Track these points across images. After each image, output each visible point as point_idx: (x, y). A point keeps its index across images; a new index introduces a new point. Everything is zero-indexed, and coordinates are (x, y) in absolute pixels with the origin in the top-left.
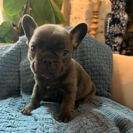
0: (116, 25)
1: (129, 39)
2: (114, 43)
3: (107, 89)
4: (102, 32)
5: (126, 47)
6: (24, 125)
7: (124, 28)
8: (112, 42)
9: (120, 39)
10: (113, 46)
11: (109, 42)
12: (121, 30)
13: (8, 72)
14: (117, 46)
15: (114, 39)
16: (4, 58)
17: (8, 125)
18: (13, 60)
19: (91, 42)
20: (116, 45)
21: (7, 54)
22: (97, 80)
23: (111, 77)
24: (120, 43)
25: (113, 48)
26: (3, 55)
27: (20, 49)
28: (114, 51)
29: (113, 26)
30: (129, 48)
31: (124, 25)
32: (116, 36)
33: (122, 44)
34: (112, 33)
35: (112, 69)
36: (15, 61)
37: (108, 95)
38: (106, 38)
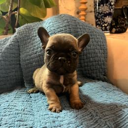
0: (105, 4)
1: (118, 17)
2: (105, 23)
3: (103, 73)
4: (91, 12)
5: (116, 25)
6: (30, 119)
7: (113, 7)
8: (103, 22)
9: (110, 18)
10: (103, 25)
11: (99, 23)
12: (110, 10)
13: (10, 65)
14: (108, 25)
15: (104, 19)
16: (5, 53)
17: (17, 119)
18: (12, 53)
19: (85, 29)
20: (106, 25)
21: (7, 49)
22: (93, 66)
23: (106, 61)
24: (110, 22)
25: (104, 28)
26: (3, 50)
27: (18, 42)
28: (105, 31)
29: (102, 5)
30: (118, 26)
31: (112, 4)
32: (106, 15)
33: (112, 22)
34: (102, 13)
35: (107, 54)
36: (15, 54)
37: (105, 78)
38: (96, 18)
